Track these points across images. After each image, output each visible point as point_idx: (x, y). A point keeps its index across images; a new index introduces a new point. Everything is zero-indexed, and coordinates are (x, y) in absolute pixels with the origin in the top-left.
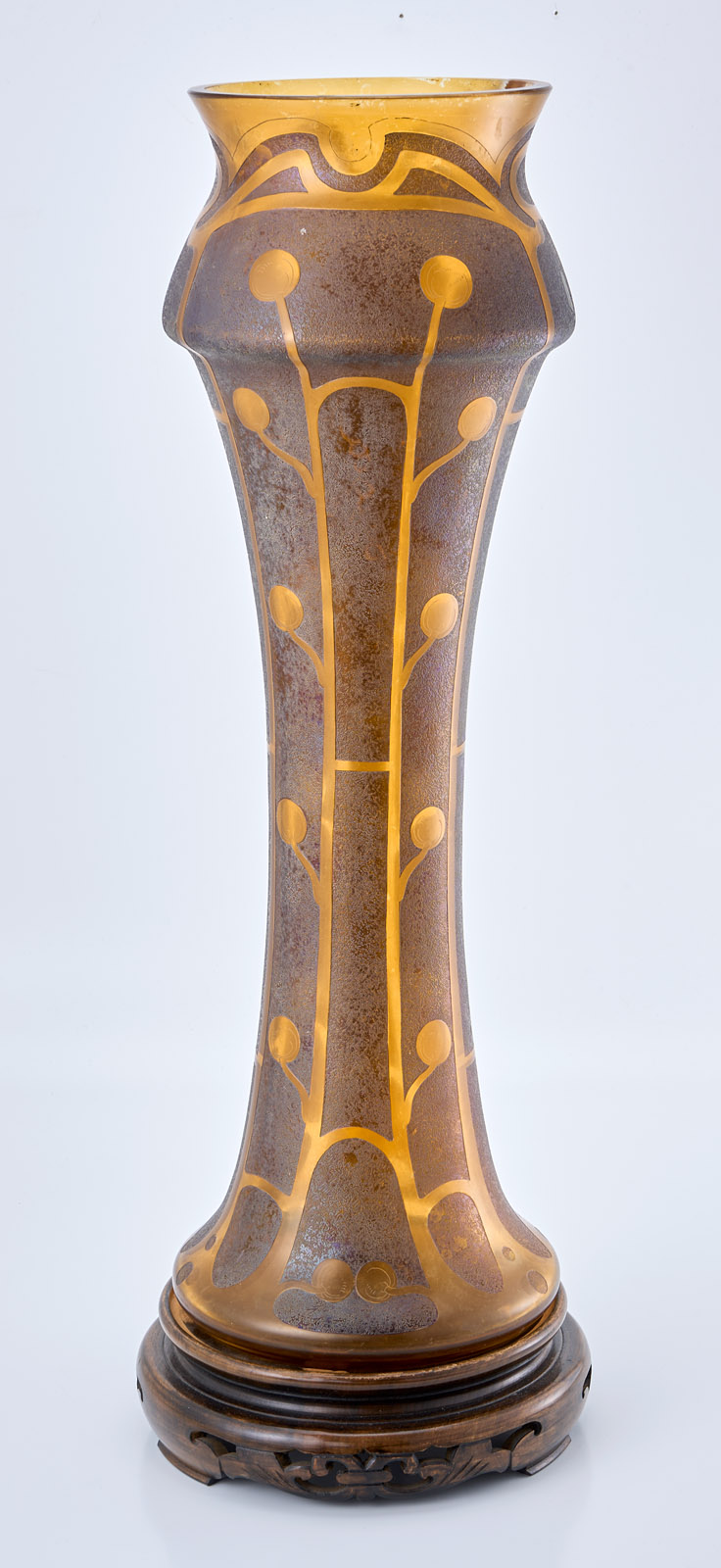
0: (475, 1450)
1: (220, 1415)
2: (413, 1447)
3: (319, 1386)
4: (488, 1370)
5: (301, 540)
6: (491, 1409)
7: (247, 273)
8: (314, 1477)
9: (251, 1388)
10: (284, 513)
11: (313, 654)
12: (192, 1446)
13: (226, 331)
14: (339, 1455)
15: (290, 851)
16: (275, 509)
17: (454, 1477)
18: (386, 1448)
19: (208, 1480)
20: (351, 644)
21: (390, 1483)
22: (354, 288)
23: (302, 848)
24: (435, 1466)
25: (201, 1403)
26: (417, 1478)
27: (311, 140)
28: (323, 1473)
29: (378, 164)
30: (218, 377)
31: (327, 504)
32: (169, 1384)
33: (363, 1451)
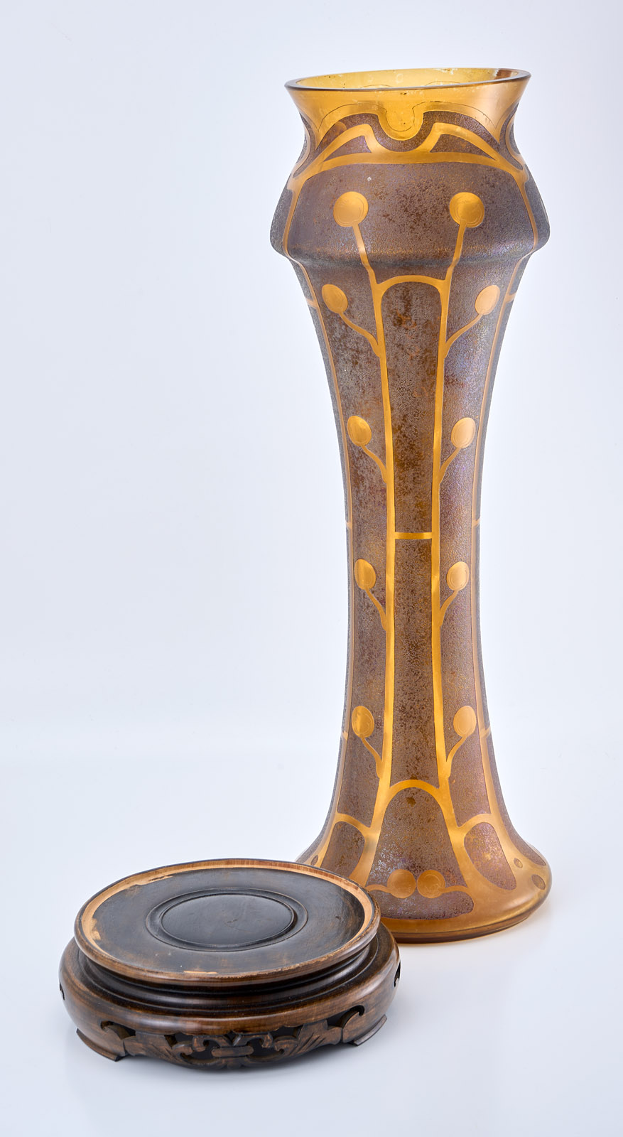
0: (315, 1028)
1: (123, 1008)
2: (268, 1028)
3: (196, 984)
4: (323, 968)
5: (370, 385)
6: (326, 997)
7: (332, 208)
8: (195, 1052)
9: (145, 987)
10: (357, 367)
11: (378, 461)
12: (102, 1031)
13: (318, 247)
14: (213, 1035)
15: (364, 594)
16: (351, 364)
17: (300, 1049)
18: (248, 1029)
19: (115, 1057)
20: (405, 454)
21: (251, 1055)
22: (405, 216)
23: (373, 592)
24: (285, 1041)
25: (108, 999)
26: (272, 1051)
27: (373, 118)
28: (201, 1049)
29: (419, 133)
30: (312, 277)
31: (388, 360)
32: (84, 986)
33: (231, 1032)
